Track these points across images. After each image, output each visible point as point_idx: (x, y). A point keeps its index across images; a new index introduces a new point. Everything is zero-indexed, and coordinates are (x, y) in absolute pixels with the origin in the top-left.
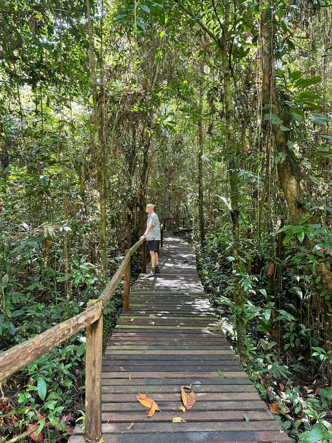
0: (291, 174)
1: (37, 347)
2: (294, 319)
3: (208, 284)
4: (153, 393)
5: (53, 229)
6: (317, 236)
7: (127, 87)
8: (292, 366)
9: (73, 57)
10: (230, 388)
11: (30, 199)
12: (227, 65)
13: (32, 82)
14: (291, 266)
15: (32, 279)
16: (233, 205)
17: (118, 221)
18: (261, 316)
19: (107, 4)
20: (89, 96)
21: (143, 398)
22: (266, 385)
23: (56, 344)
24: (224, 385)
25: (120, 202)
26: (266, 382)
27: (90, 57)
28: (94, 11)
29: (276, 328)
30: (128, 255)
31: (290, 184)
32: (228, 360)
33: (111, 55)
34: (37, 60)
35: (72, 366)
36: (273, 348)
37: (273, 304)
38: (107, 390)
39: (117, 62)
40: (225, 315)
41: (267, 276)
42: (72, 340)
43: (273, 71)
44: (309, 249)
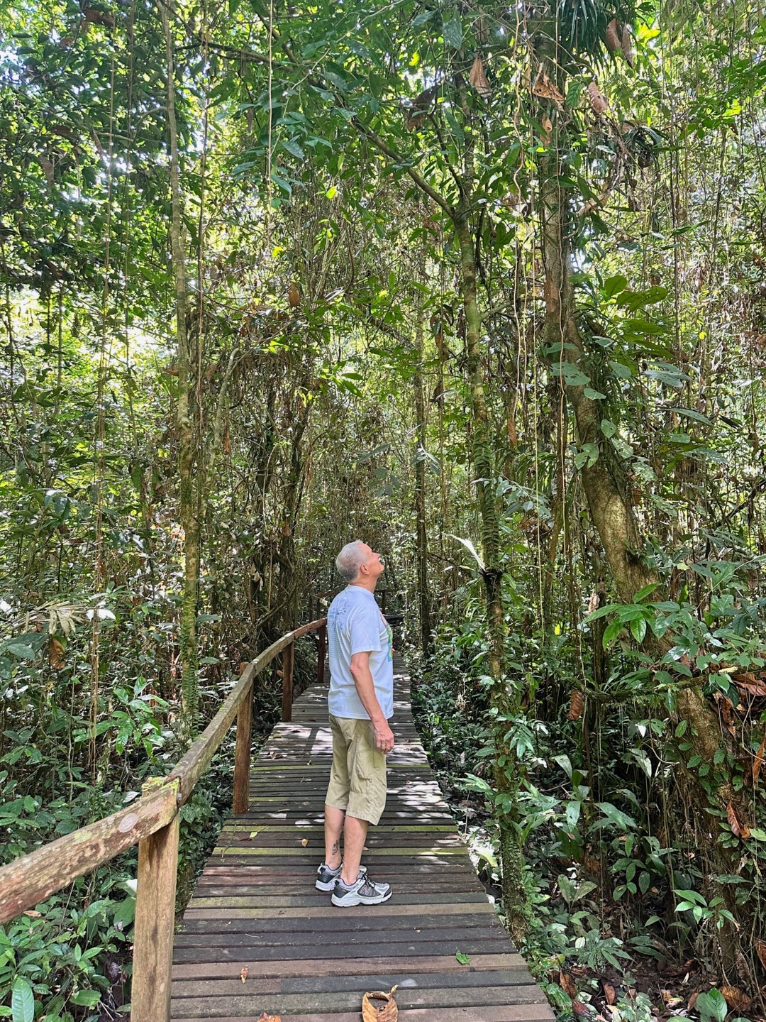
0: (612, 491)
1: (15, 887)
2: (633, 825)
3: (438, 747)
4: (299, 1012)
5: (69, 614)
6: (675, 629)
7: (256, 300)
8: (634, 940)
9: (136, 234)
10: (483, 994)
11: (19, 546)
12: (470, 259)
13: (41, 284)
14: (619, 698)
15: (15, 736)
16: (487, 558)
17: (227, 596)
18: (559, 821)
19: (216, 127)
20: (169, 318)
22: (572, 989)
23: (62, 882)
24: (469, 986)
25: (235, 552)
26: (571, 982)
27: (173, 235)
28: (186, 141)
29: (596, 849)
30: (246, 676)
31: (612, 512)
32: (480, 927)
33: (223, 232)
34: (54, 237)
35: (102, 952)
36: (588, 896)
37: (585, 790)
38: (186, 1009)
39: (235, 245)
40: (478, 819)
41: (573, 727)
42: (104, 889)
43: (569, 275)
44: (659, 657)
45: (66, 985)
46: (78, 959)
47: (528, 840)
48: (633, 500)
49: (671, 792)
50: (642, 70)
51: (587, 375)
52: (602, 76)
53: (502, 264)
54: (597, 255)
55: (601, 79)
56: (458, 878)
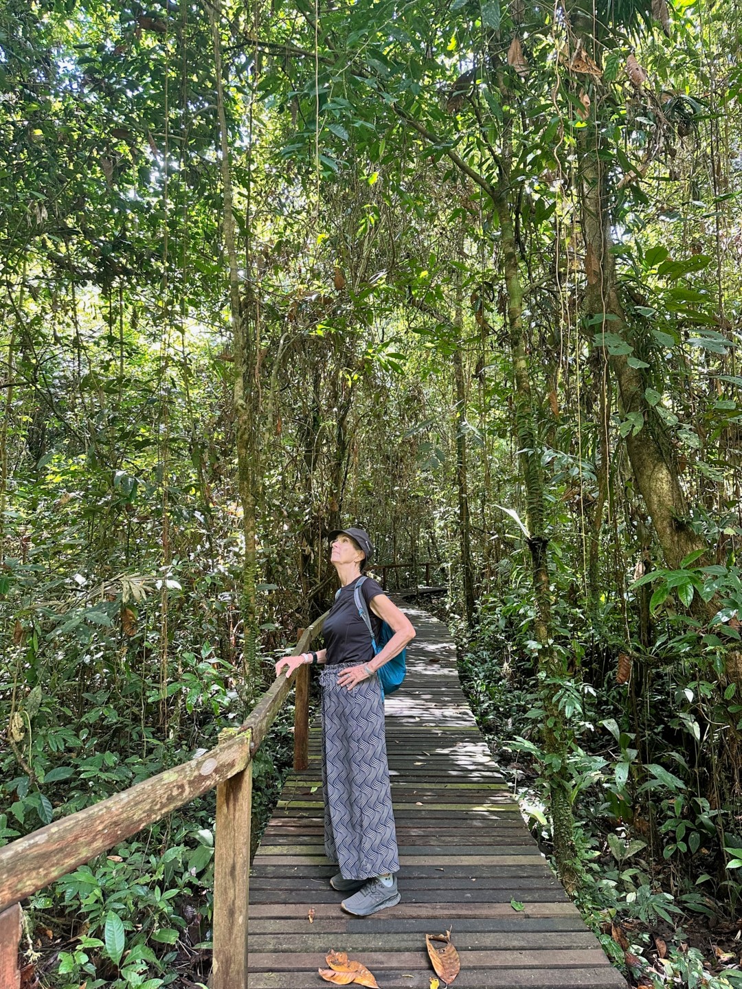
0: (658, 459)
1: (115, 819)
2: (683, 786)
3: (486, 713)
4: (364, 950)
5: (140, 584)
6: (723, 593)
7: (301, 287)
8: (684, 897)
9: (189, 228)
10: (538, 939)
11: (90, 524)
12: (511, 236)
13: (103, 280)
14: (668, 661)
15: (93, 698)
16: (532, 527)
17: (280, 569)
18: (607, 782)
19: (260, 121)
20: (222, 306)
21: (340, 960)
22: (623, 942)
23: (154, 816)
24: (524, 931)
25: (286, 527)
26: (623, 935)
27: (224, 228)
28: (233, 137)
29: (645, 810)
30: (303, 641)
31: (657, 480)
32: (533, 877)
33: (269, 222)
34: (113, 235)
35: (179, 895)
36: (636, 855)
37: (633, 753)
38: (259, 945)
39: (280, 234)
40: (527, 781)
41: (619, 693)
42: (178, 837)
43: (609, 247)
44: (706, 622)
45: (147, 923)
46: (158, 899)
47: (577, 801)
48: (678, 467)
49: (720, 756)
50: (679, 39)
51: (630, 345)
52: (639, 46)
53: (541, 239)
54: (638, 227)
55: (638, 50)
56: (510, 832)
